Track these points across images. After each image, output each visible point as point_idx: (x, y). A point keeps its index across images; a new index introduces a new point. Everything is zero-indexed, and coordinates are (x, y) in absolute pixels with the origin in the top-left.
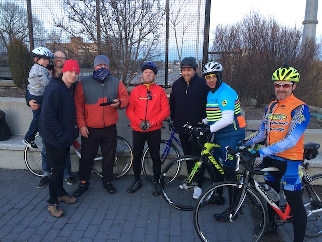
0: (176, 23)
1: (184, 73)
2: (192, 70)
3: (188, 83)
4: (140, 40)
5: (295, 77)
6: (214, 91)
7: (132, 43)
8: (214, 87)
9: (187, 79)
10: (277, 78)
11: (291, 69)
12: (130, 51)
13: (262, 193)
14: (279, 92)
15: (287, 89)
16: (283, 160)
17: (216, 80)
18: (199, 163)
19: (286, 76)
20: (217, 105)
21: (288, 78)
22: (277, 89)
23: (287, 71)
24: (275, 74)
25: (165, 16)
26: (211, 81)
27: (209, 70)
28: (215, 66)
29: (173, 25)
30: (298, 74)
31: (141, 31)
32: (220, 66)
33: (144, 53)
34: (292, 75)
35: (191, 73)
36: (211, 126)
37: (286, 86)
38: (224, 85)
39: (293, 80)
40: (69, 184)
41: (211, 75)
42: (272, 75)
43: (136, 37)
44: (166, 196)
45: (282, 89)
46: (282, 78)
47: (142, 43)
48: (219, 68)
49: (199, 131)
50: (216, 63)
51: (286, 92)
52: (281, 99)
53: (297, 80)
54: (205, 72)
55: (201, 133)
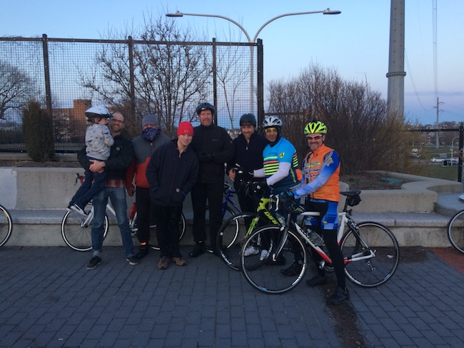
0: (225, 81)
1: (244, 130)
2: (252, 127)
3: (248, 141)
4: (184, 100)
5: (323, 129)
6: (273, 145)
7: (176, 104)
8: (274, 140)
9: (247, 136)
10: (308, 131)
11: (319, 123)
12: (174, 112)
13: (305, 236)
14: (311, 143)
15: (318, 140)
16: (324, 202)
17: (276, 133)
18: (256, 219)
19: (316, 129)
20: (276, 157)
21: (317, 131)
22: (309, 141)
23: (316, 125)
24: (306, 128)
25: (212, 74)
26: (271, 134)
27: (270, 124)
28: (276, 120)
29: (221, 82)
30: (325, 127)
31: (185, 90)
32: (280, 120)
33: (189, 115)
34: (320, 128)
35: (251, 130)
36: (267, 179)
37: (316, 138)
38: (283, 139)
39: (322, 132)
40: (131, 263)
41: (272, 129)
42: (304, 130)
43: (181, 97)
44: (224, 256)
45: (314, 140)
46: (312, 131)
47: (187, 103)
48: (279, 122)
49: (256, 185)
50: (276, 118)
51: (318, 143)
52: (315, 150)
53: (325, 131)
54: (266, 125)
55: (258, 187)
